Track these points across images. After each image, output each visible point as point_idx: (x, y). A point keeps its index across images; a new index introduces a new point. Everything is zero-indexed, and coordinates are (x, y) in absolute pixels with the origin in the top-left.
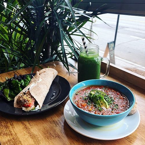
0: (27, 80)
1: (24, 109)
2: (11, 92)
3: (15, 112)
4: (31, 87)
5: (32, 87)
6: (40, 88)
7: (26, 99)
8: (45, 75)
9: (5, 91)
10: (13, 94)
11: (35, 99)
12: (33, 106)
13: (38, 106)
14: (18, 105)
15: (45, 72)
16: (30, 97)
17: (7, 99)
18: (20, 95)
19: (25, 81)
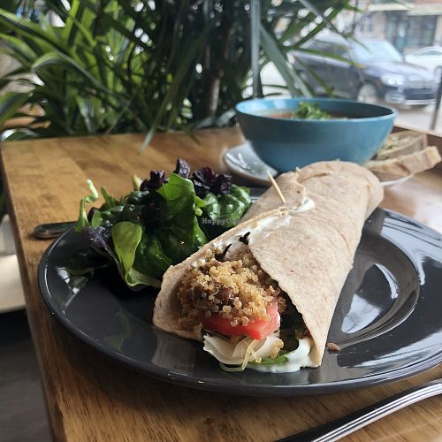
0: (235, 199)
1: (211, 345)
2: (149, 244)
3: (152, 354)
4: (259, 228)
5: (265, 230)
6: (308, 238)
7: (233, 285)
8: (329, 185)
9: (122, 231)
10: (156, 251)
11: (284, 295)
12: (272, 342)
13: (304, 346)
14: (176, 318)
15: (324, 175)
16: (255, 278)
17: (124, 272)
18: (195, 265)
19: (223, 201)
